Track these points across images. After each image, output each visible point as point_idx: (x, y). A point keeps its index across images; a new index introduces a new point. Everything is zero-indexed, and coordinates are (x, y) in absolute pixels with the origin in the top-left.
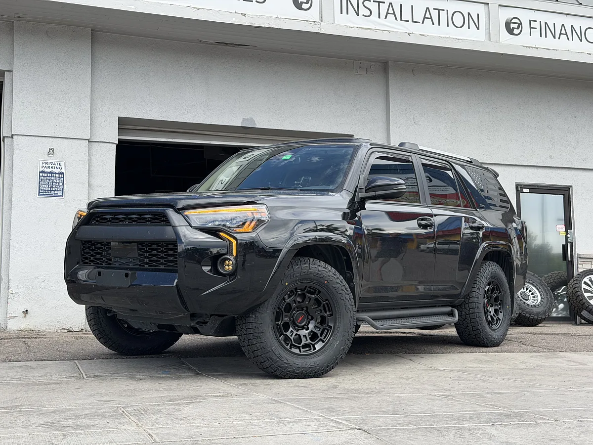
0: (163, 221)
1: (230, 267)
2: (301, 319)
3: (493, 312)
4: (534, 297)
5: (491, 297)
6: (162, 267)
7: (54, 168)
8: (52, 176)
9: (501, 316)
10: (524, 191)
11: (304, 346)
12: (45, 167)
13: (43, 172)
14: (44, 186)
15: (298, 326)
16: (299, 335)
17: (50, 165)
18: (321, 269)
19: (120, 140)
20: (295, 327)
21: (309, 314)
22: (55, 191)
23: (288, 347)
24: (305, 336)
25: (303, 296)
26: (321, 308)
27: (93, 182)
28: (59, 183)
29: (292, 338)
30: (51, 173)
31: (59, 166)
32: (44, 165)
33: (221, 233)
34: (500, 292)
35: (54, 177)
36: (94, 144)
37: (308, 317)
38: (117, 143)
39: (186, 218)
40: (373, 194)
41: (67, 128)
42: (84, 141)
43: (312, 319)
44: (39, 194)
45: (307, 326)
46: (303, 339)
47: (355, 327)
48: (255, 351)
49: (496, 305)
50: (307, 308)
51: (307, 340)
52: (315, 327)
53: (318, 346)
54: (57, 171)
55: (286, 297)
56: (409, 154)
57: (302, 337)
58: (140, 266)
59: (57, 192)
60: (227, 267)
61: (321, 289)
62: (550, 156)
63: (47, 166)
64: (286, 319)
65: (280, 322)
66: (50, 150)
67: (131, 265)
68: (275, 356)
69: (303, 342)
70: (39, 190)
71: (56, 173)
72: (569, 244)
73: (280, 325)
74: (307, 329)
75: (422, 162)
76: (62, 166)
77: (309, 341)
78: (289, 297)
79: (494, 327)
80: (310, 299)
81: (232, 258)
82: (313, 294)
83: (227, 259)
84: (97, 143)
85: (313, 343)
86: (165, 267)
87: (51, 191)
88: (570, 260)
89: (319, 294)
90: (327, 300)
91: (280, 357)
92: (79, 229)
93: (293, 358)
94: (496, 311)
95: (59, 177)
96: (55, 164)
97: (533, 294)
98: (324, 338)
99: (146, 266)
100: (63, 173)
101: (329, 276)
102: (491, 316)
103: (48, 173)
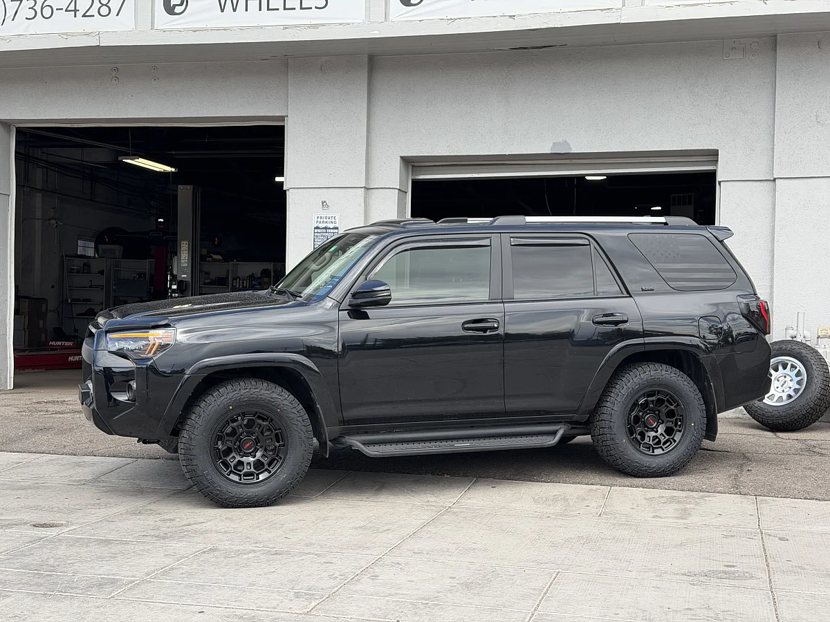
2: (248, 445)
3: (661, 431)
5: (659, 412)
7: (328, 222)
8: (326, 232)
12: (320, 222)
13: (317, 228)
15: (244, 452)
16: (243, 462)
17: (325, 220)
18: (274, 395)
20: (240, 453)
23: (226, 473)
24: (249, 464)
25: (253, 422)
26: (272, 436)
30: (326, 228)
31: (333, 220)
32: (319, 220)
34: (678, 406)
35: (328, 233)
36: (372, 190)
37: (257, 443)
38: (399, 188)
41: (341, 176)
42: (360, 190)
43: (261, 447)
46: (246, 467)
49: (668, 422)
51: (250, 469)
52: (263, 456)
53: (263, 476)
54: (331, 226)
57: (245, 465)
61: (273, 417)
63: (321, 220)
71: (330, 229)
76: (337, 220)
77: (253, 470)
80: (260, 425)
82: (264, 420)
84: (375, 190)
85: (257, 472)
89: (271, 421)
90: (280, 429)
94: (669, 431)
95: (334, 233)
96: (329, 218)
98: (272, 468)
100: (337, 228)
103: (323, 228)
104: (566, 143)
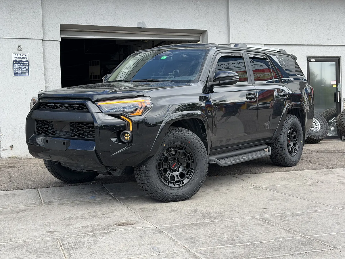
0: (85, 109)
1: (128, 138)
2: (174, 165)
3: (292, 145)
4: (317, 126)
6: (86, 138)
7: (22, 58)
8: (21, 63)
9: (297, 147)
10: (312, 61)
11: (177, 182)
12: (17, 58)
13: (15, 61)
14: (17, 69)
15: (172, 170)
16: (173, 175)
17: (20, 56)
18: (186, 134)
19: (62, 39)
20: (170, 170)
21: (179, 162)
22: (24, 72)
23: (166, 183)
24: (177, 176)
25: (176, 151)
26: (187, 158)
27: (47, 66)
28: (26, 67)
29: (169, 178)
30: (21, 61)
31: (25, 57)
32: (16, 56)
33: (122, 117)
34: (297, 133)
35: (22, 64)
36: (46, 41)
37: (178, 163)
38: (60, 41)
39: (99, 107)
40: (218, 82)
41: (29, 32)
42: (40, 40)
43: (181, 165)
44: (14, 75)
45: (178, 169)
46: (176, 178)
47: (208, 168)
48: (146, 187)
49: (294, 141)
50: (178, 159)
51: (178, 178)
52: (183, 170)
53: (185, 181)
54: (24, 60)
55: (165, 153)
56: (241, 52)
57: (175, 177)
58: (72, 136)
59: (25, 73)
60: (126, 137)
61: (186, 147)
62: (328, 39)
63: (18, 57)
64: (165, 166)
65: (161, 169)
66: (19, 47)
67: (67, 136)
68: (158, 189)
69: (176, 180)
70: (14, 72)
71: (23, 61)
72: (338, 92)
73: (161, 171)
74: (178, 171)
75: (249, 56)
76: (27, 56)
77: (180, 179)
78: (167, 152)
79: (293, 154)
80: (180, 153)
81: (129, 132)
82: (181, 149)
83: (126, 133)
84: (48, 41)
85: (182, 180)
86: (87, 138)
87: (21, 72)
88: (338, 102)
89: (185, 149)
90: (190, 153)
91: (162, 190)
92: (33, 112)
93: (170, 190)
94: (294, 144)
95: (26, 64)
96: (22, 55)
97: (316, 124)
98: (189, 176)
99: (76, 137)
100: (28, 61)
101: (191, 138)
102: (291, 148)
103: (19, 61)
104: (143, 23)
